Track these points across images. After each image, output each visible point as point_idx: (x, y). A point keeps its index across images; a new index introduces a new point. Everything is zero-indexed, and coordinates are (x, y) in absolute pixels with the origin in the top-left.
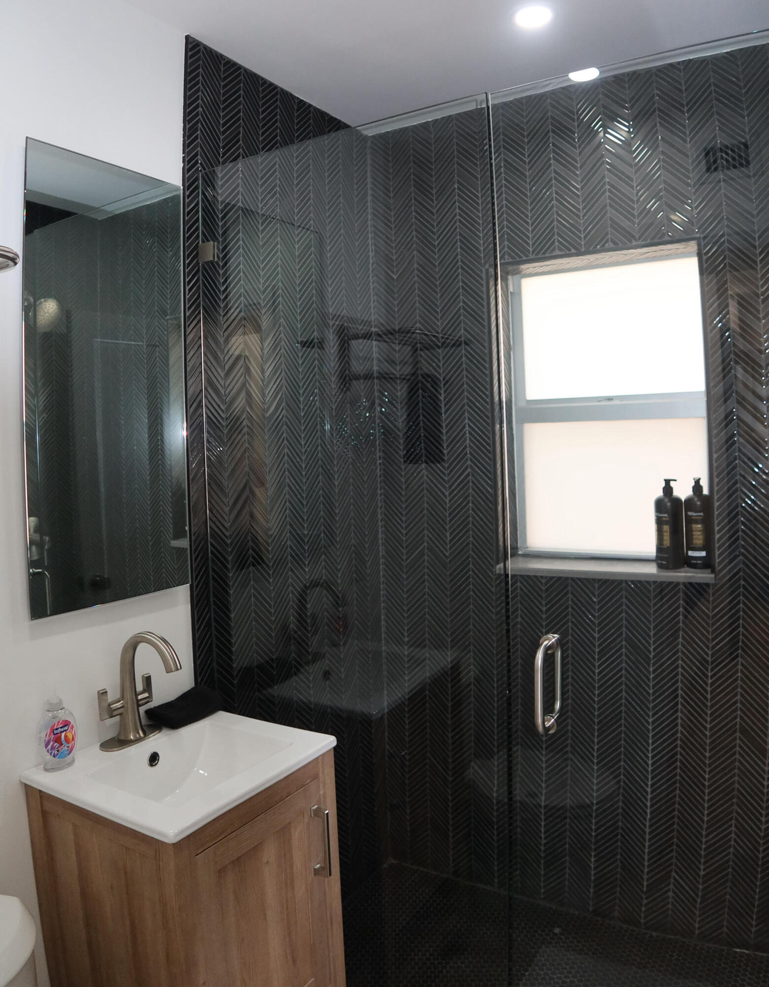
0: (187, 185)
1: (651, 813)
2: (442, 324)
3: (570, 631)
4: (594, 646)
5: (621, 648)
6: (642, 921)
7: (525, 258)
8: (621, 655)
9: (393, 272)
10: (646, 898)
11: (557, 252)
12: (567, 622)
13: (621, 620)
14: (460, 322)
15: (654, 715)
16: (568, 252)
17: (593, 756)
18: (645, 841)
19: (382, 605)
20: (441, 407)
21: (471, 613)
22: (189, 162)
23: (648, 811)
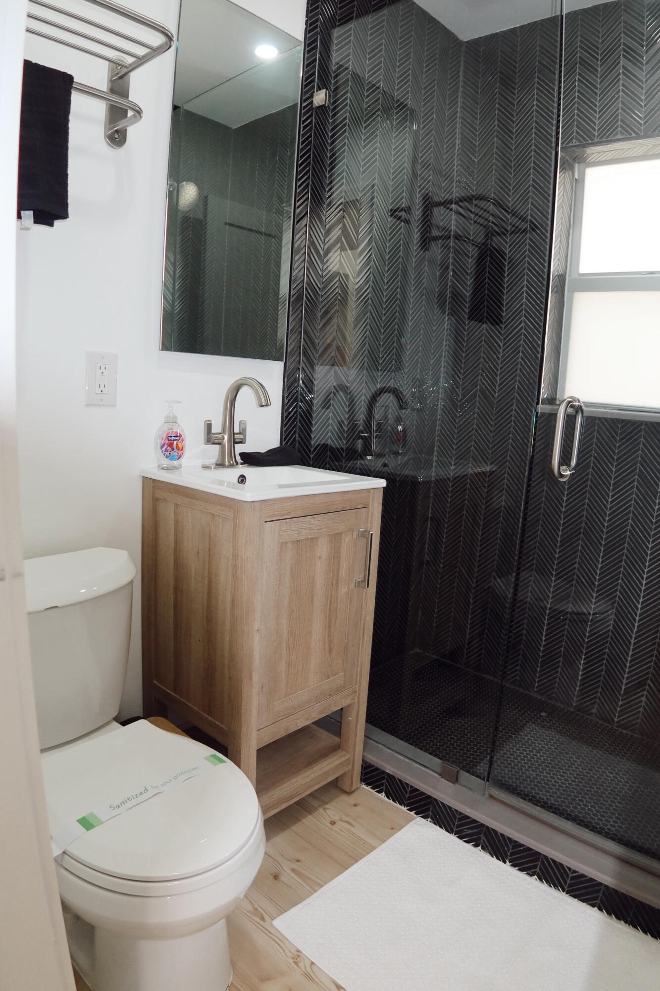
0: (307, 42)
1: (638, 626)
2: (512, 200)
3: (592, 464)
4: (611, 478)
5: (634, 481)
6: (616, 720)
7: (590, 142)
8: (632, 487)
9: (475, 156)
10: (622, 700)
11: (619, 136)
12: (590, 456)
13: (638, 456)
14: (529, 197)
15: (653, 542)
16: (629, 136)
17: (596, 573)
18: (629, 651)
19: (437, 438)
20: (504, 271)
21: (510, 446)
22: (311, 25)
23: (636, 625)
